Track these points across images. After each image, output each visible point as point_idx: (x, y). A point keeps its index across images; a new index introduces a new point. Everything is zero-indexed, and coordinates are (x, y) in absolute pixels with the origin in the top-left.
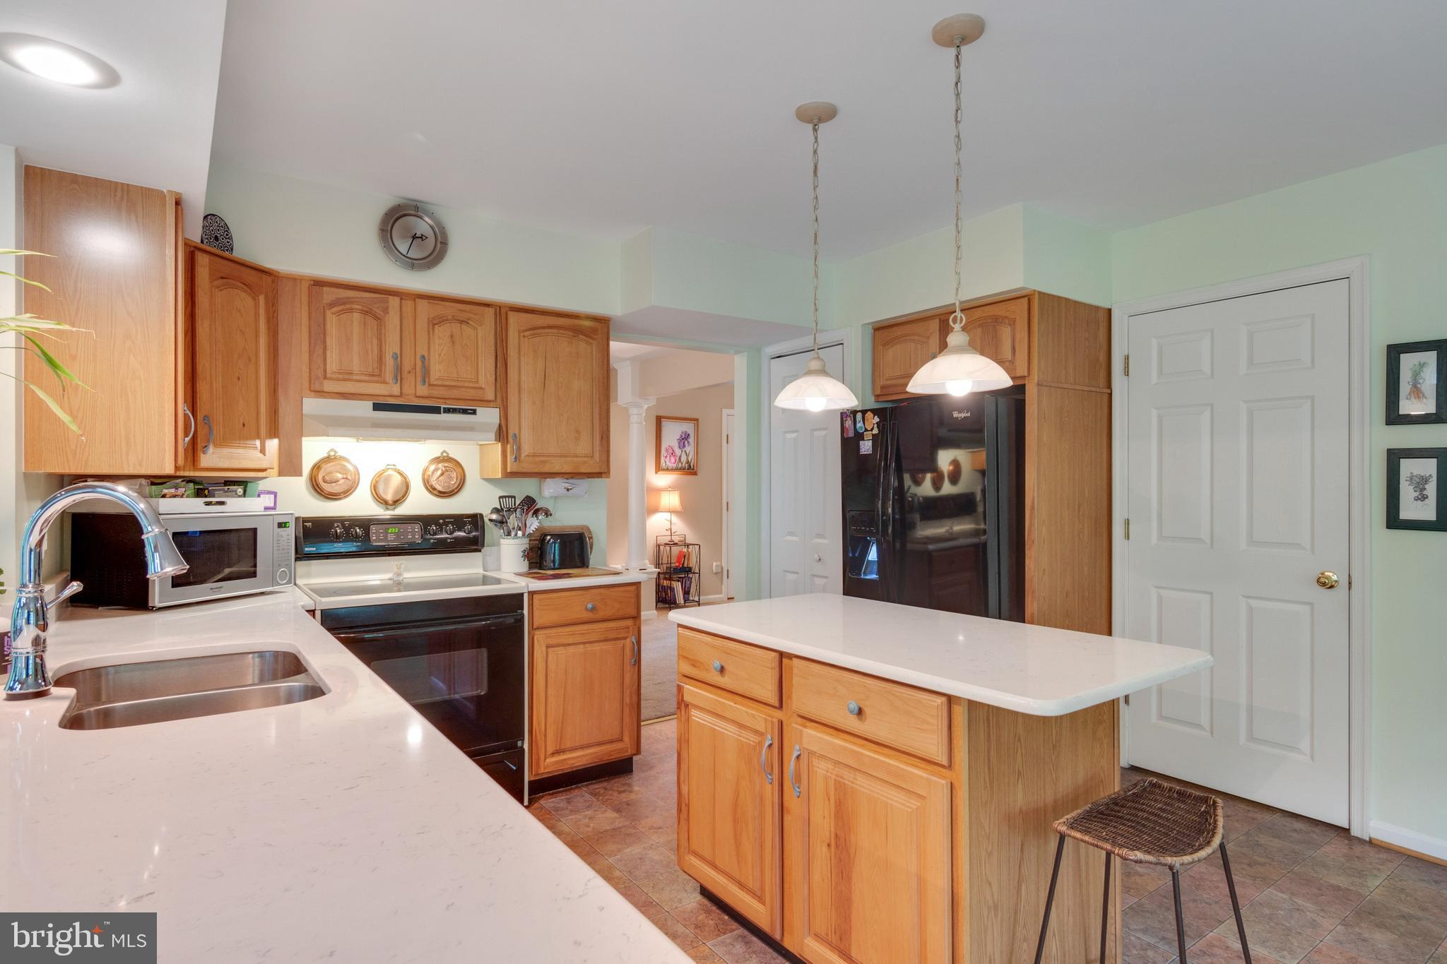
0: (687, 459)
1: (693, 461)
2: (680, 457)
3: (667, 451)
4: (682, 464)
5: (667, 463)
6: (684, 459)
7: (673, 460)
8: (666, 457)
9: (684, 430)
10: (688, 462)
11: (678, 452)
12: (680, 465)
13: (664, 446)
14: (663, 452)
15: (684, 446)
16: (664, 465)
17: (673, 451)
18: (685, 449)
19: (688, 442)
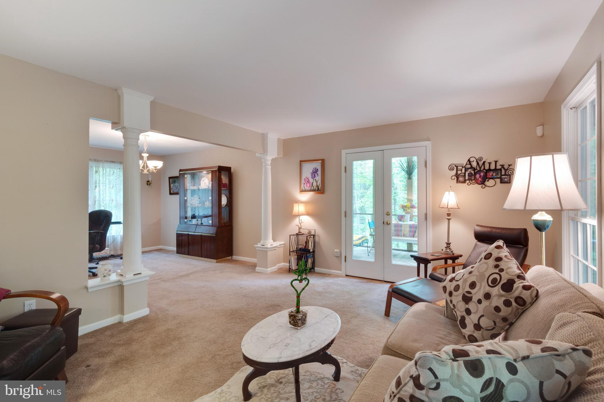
0: (317, 184)
1: (320, 185)
2: (313, 183)
3: (305, 180)
4: (314, 187)
5: (305, 187)
6: (315, 184)
7: (308, 185)
8: (304, 184)
9: (314, 167)
10: (317, 186)
11: (311, 180)
12: (312, 188)
13: (304, 177)
14: (303, 181)
15: (315, 177)
16: (303, 188)
17: (308, 180)
18: (316, 178)
19: (317, 174)
